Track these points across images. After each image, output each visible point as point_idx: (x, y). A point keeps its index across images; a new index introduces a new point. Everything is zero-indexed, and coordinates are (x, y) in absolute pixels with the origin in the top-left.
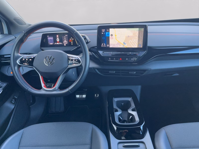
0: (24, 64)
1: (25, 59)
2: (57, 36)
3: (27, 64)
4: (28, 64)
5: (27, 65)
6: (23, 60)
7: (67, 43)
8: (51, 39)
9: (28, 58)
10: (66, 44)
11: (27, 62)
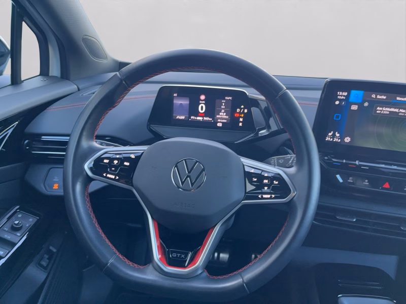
0: (104, 175)
1: (112, 160)
2: (203, 97)
3: (116, 175)
4: (117, 178)
5: (114, 179)
6: (106, 161)
7: (226, 121)
8: (181, 104)
9: (121, 156)
10: (222, 123)
11: (115, 171)
